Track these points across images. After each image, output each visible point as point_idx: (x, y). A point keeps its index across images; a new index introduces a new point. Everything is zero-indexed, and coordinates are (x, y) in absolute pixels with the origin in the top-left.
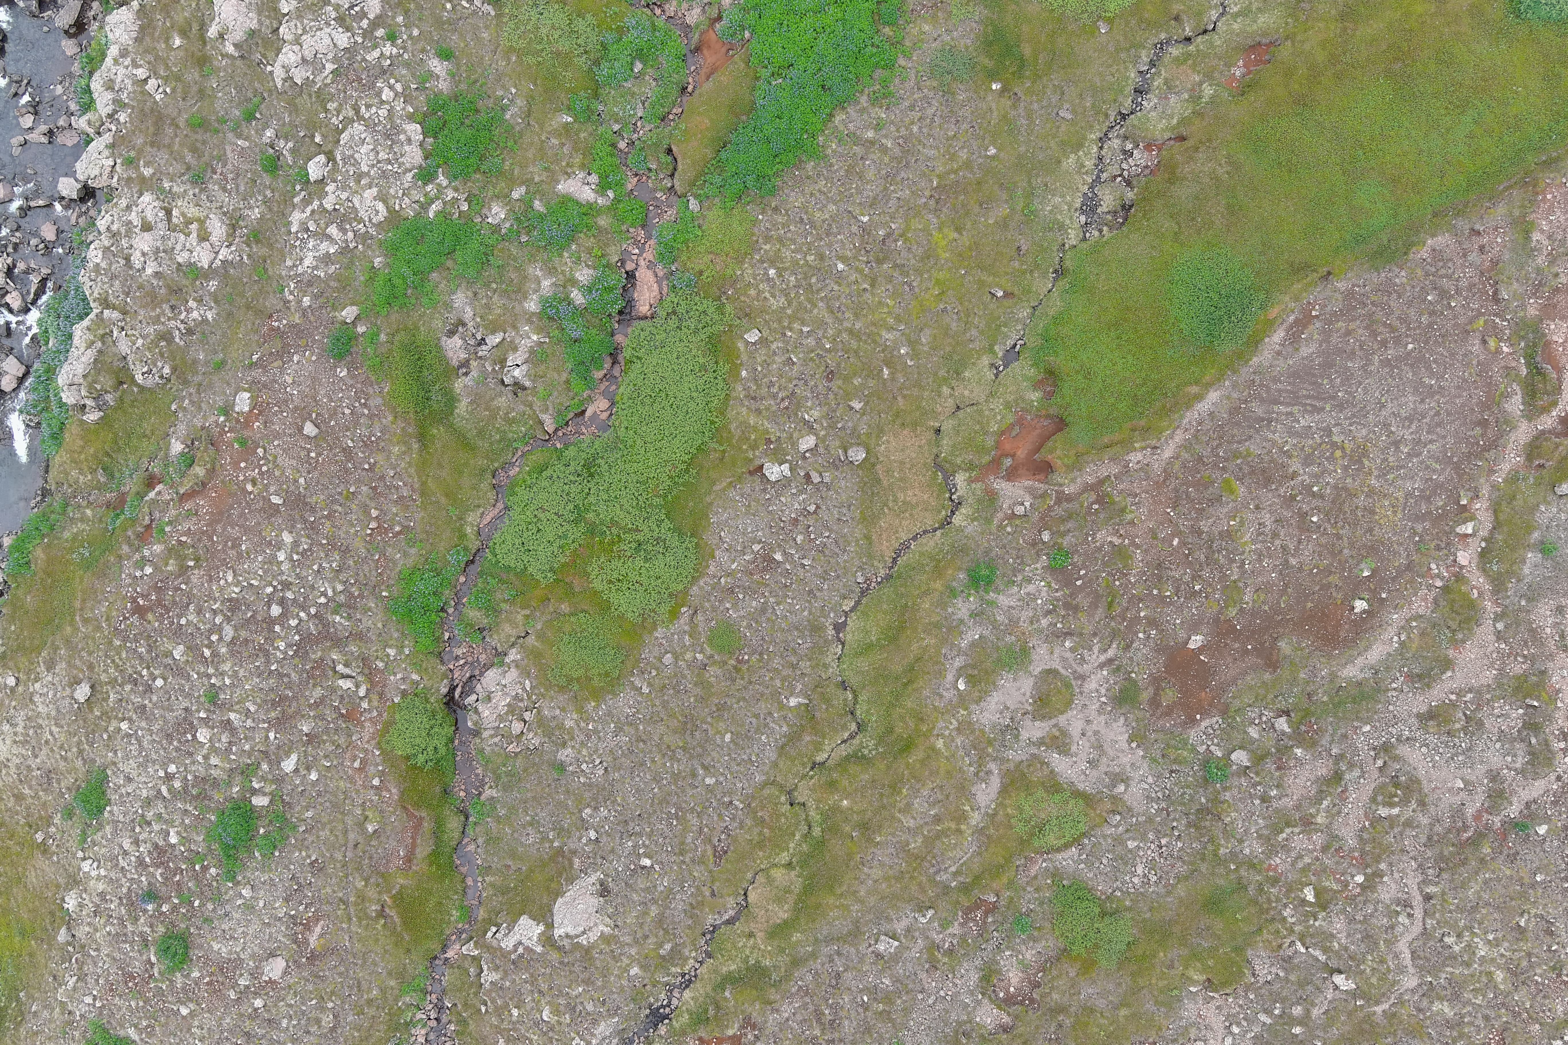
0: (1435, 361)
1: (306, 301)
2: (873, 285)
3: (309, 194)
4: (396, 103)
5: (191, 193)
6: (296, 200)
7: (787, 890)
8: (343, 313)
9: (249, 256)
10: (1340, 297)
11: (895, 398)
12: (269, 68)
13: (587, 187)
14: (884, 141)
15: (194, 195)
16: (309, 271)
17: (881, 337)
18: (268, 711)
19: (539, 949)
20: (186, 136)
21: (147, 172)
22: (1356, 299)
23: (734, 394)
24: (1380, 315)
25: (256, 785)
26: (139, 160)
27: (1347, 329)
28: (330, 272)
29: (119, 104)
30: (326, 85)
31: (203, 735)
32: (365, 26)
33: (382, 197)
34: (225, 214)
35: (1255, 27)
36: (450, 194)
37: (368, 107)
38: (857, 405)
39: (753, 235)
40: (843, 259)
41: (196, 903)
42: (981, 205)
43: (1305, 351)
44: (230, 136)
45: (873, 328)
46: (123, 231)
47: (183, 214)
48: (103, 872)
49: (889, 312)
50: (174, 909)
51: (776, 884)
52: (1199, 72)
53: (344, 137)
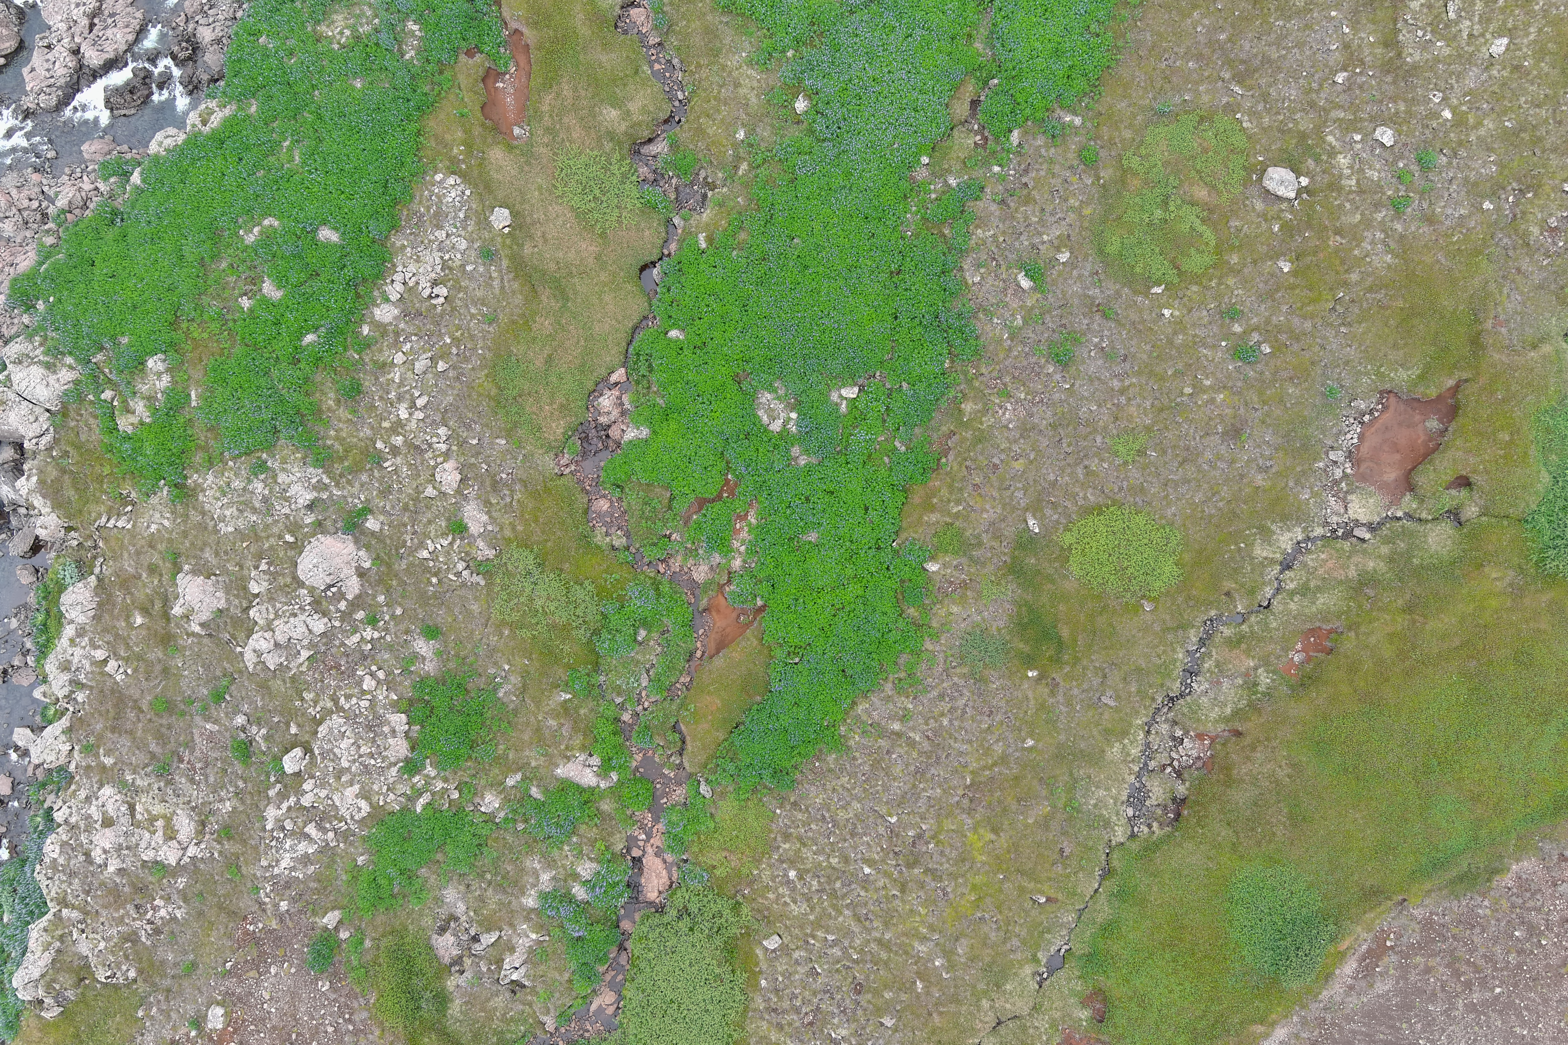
0: (1526, 1008)
1: (284, 905)
2: (903, 891)
3: (285, 786)
4: (379, 692)
5: (156, 786)
6: (272, 793)
8: (325, 920)
9: (220, 853)
10: (1417, 927)
11: (930, 1014)
12: (239, 649)
13: (588, 770)
14: (912, 735)
15: (160, 789)
16: (287, 872)
17: (913, 948)
20: (150, 720)
21: (108, 761)
22: (1435, 930)
23: (753, 1006)
24: (1462, 952)
26: (99, 747)
27: (1426, 965)
28: (309, 873)
29: (76, 684)
30: (301, 672)
32: (343, 608)
33: (365, 795)
34: (193, 809)
35: (1314, 609)
36: (439, 785)
37: (348, 697)
38: (888, 1022)
39: (771, 831)
40: (870, 863)
42: (1019, 801)
43: (1382, 987)
44: (198, 719)
45: (904, 939)
46: (82, 826)
47: (147, 810)
49: (922, 922)
52: (1253, 657)
53: (322, 730)
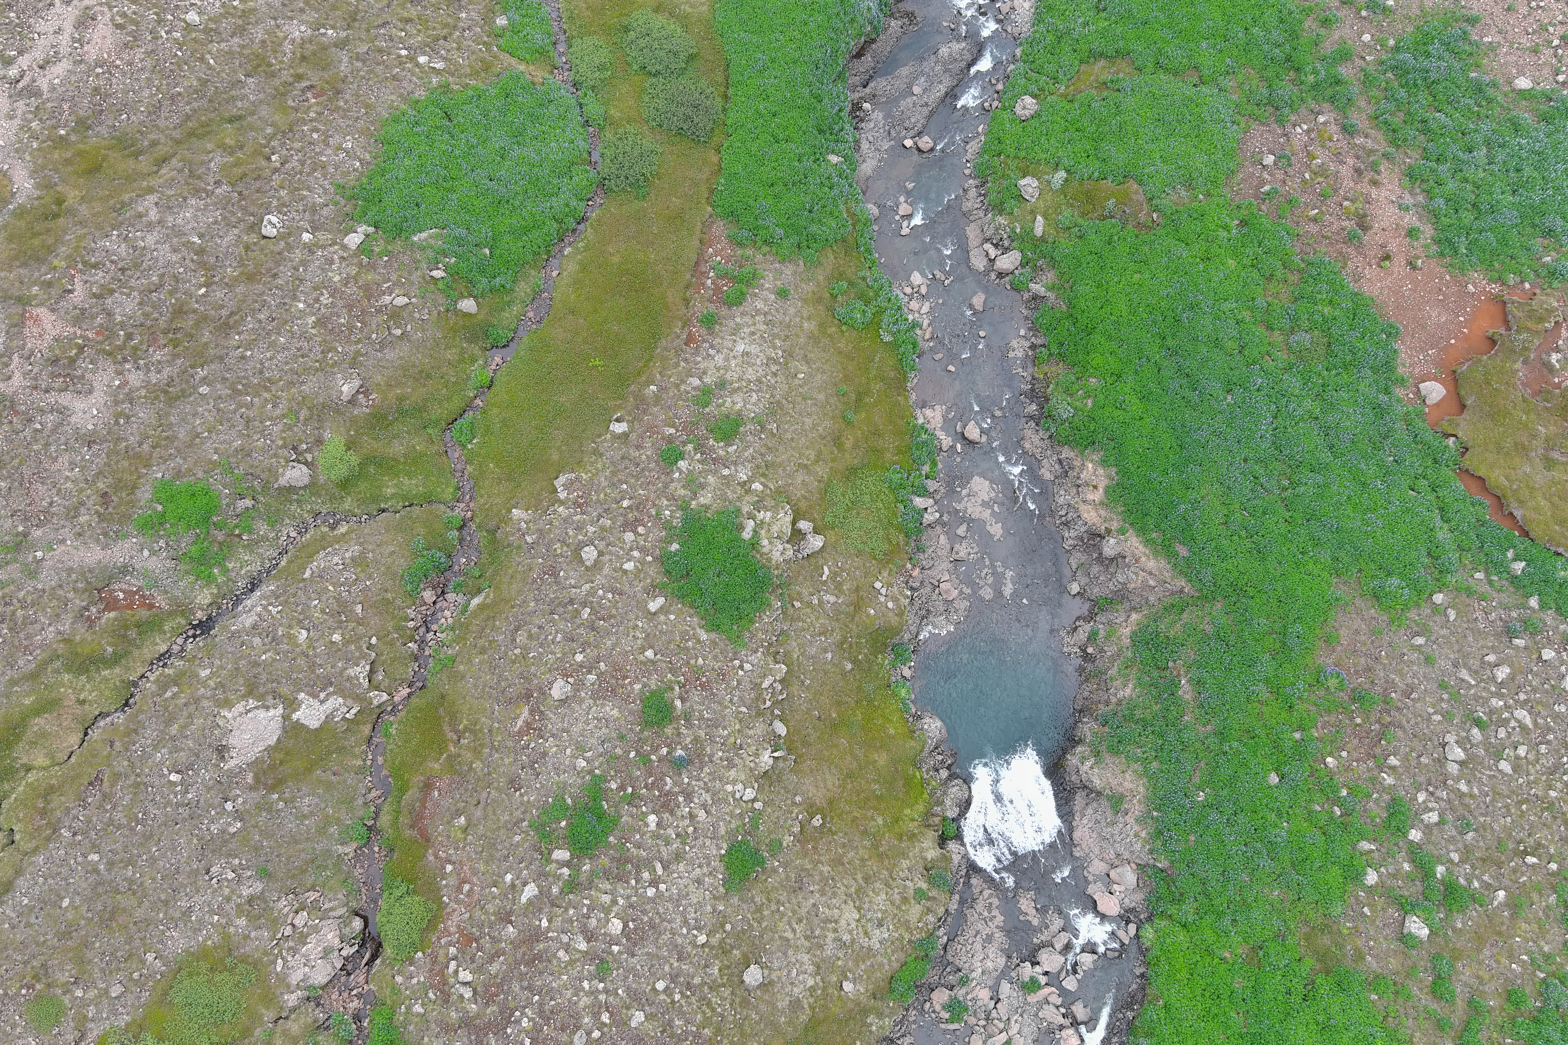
7: (33, 744)
18: (546, 950)
19: (302, 695)
25: (565, 871)
31: (616, 926)
41: (632, 754)
48: (729, 788)
50: (656, 749)
51: (45, 751)
